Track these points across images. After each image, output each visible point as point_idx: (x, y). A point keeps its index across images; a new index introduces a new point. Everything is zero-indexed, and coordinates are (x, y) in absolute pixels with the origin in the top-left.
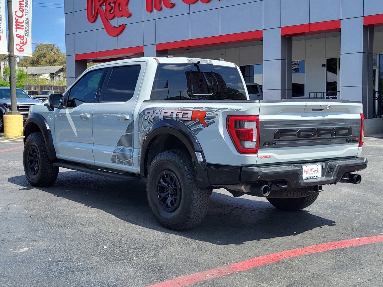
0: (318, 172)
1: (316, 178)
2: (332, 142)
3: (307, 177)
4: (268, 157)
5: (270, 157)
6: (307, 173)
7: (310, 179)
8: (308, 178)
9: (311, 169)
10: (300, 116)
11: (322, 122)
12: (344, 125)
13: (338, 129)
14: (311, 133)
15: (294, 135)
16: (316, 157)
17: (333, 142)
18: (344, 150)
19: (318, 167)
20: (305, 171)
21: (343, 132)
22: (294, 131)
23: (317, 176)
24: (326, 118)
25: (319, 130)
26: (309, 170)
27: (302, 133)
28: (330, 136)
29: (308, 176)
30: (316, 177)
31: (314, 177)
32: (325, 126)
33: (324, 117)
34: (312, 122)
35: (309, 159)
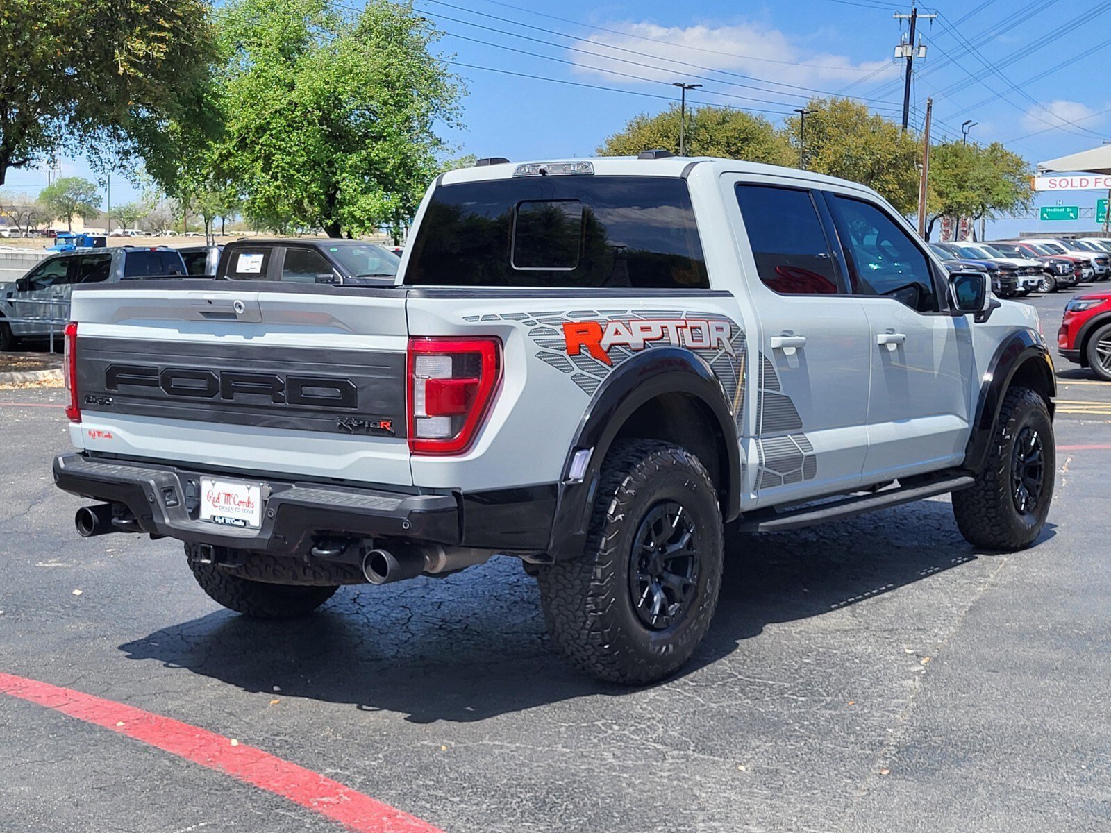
0: (250, 509)
1: (241, 527)
2: (282, 422)
3: (214, 517)
4: (106, 436)
5: (109, 436)
6: (216, 504)
7: (222, 524)
8: (216, 519)
9: (229, 495)
10: (177, 331)
11: (238, 352)
12: (321, 368)
13: (296, 383)
14: (202, 385)
15: (154, 384)
16: (244, 461)
17: (286, 422)
18: (348, 456)
19: (253, 493)
20: (209, 497)
21: (316, 393)
22: (152, 371)
23: (244, 522)
24: (257, 341)
25: (227, 377)
26: (222, 497)
27: (176, 382)
28: (267, 401)
29: (217, 513)
30: (243, 524)
31: (236, 523)
32: (250, 366)
33: (251, 338)
34: (207, 352)
35: (223, 462)
